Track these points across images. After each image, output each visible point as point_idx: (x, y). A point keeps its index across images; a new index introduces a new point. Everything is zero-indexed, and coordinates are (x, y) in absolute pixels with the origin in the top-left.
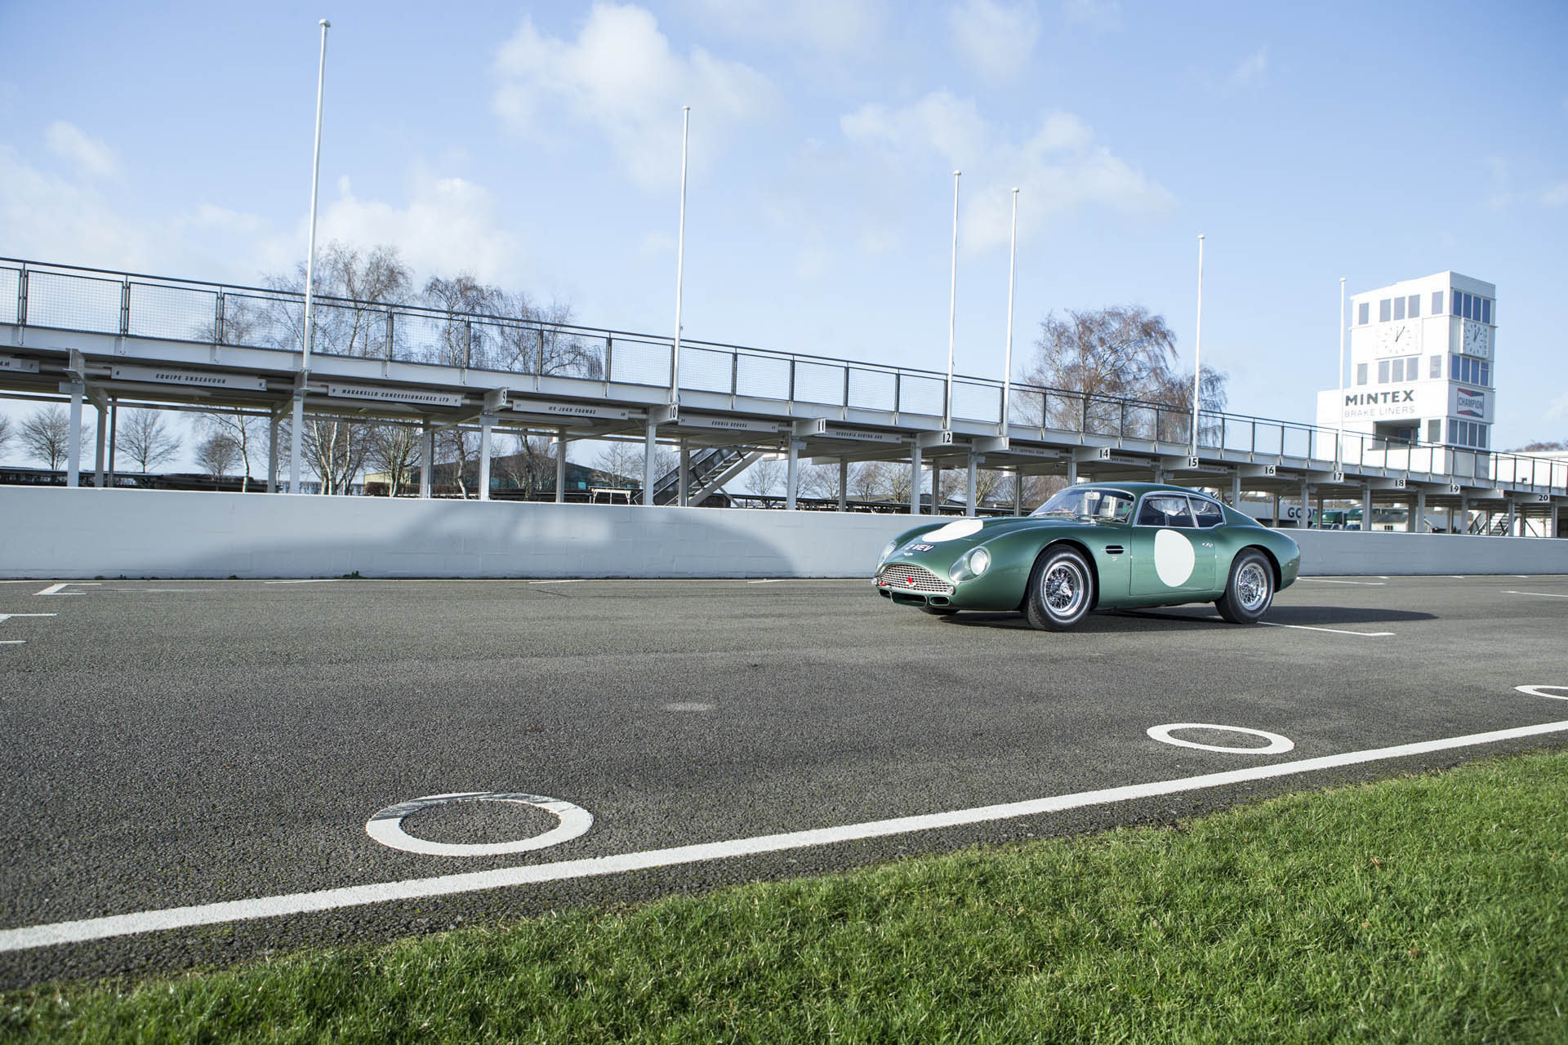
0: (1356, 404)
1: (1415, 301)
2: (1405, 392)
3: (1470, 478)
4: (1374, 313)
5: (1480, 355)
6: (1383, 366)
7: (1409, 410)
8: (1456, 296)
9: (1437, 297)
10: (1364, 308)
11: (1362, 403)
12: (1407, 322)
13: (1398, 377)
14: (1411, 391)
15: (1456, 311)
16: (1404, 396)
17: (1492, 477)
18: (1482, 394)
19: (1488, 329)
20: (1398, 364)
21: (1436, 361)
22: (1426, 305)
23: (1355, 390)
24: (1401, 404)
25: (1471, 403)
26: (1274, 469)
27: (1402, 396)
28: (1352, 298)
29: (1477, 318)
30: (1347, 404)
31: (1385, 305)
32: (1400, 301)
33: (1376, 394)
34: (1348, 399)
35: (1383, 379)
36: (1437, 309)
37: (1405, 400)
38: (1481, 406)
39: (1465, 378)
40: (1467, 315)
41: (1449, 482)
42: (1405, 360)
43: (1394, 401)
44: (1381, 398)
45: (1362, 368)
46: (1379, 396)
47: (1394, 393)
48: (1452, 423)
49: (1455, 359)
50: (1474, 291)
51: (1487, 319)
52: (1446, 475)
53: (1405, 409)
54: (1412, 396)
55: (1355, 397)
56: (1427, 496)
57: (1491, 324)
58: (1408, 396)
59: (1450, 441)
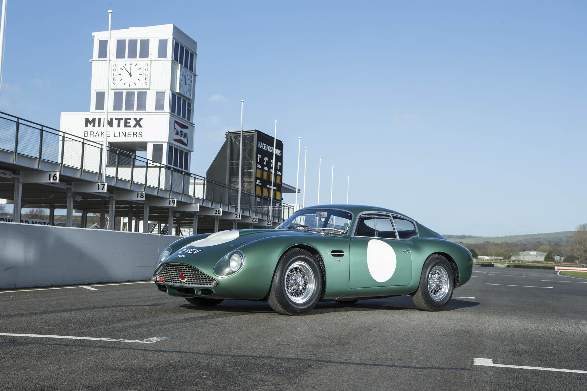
0: (94, 126)
1: (145, 44)
2: (135, 119)
3: (180, 194)
4: (112, 49)
5: (187, 95)
6: (118, 96)
7: (138, 135)
8: (176, 45)
9: (163, 44)
10: (103, 45)
11: (99, 126)
12: (139, 61)
13: (129, 107)
14: (141, 119)
15: (175, 58)
16: (135, 123)
17: (191, 193)
18: (187, 127)
19: (193, 75)
20: (130, 95)
21: (160, 95)
22: (154, 49)
23: (93, 114)
24: (132, 129)
25: (181, 134)
26: (58, 176)
27: (133, 123)
28: (93, 34)
29: (186, 66)
30: (86, 126)
31: (121, 44)
32: (133, 43)
33: (112, 119)
34: (87, 121)
35: (117, 106)
36: (162, 53)
37: (135, 126)
38: (186, 137)
39: (179, 114)
40: (181, 63)
41: (168, 197)
42: (136, 92)
43: (126, 126)
44: (115, 123)
45: (101, 96)
46: (114, 120)
47: (126, 119)
48: (170, 148)
49: (174, 96)
50: (187, 45)
51: (191, 69)
52: (166, 191)
53: (135, 134)
54: (141, 123)
55: (94, 120)
56: (151, 208)
57: (193, 72)
58: (138, 123)
59: (168, 164)
